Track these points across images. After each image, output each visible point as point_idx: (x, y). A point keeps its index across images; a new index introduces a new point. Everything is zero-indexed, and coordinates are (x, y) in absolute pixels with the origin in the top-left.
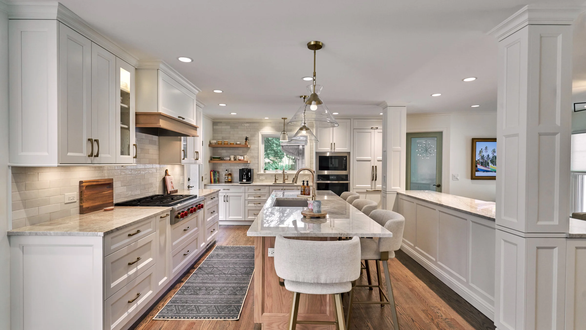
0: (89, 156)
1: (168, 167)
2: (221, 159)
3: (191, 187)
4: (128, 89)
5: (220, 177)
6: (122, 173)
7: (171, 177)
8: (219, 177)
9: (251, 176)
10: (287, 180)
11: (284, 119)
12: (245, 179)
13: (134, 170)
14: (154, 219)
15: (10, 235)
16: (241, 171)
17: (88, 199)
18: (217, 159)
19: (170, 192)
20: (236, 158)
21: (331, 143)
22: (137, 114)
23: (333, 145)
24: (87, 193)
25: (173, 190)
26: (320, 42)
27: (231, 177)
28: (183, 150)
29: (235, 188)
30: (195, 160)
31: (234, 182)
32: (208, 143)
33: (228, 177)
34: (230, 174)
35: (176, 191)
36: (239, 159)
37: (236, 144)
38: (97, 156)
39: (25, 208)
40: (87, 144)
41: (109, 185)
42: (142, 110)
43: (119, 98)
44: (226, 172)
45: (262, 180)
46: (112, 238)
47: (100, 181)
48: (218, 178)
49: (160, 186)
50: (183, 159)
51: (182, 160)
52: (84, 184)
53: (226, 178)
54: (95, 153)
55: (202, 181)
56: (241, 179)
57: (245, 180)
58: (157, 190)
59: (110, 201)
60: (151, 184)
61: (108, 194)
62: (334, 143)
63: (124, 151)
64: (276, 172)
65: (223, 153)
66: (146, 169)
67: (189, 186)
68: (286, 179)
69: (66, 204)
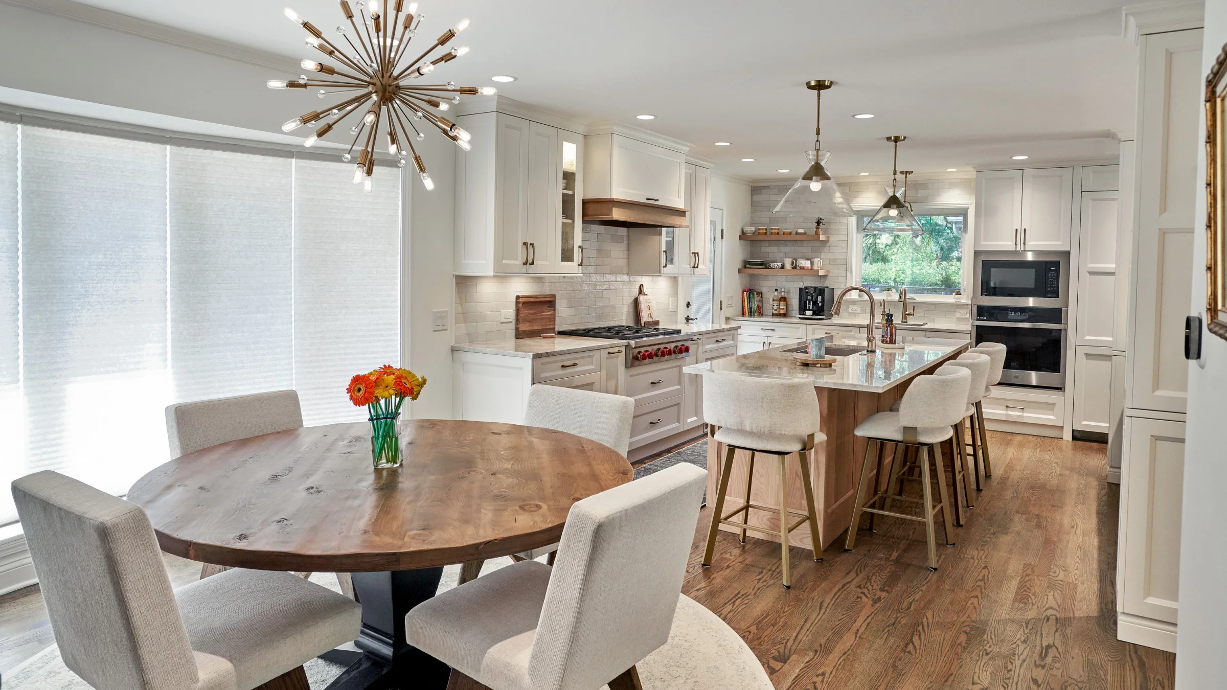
0: (524, 264)
1: (646, 281)
2: (765, 265)
3: (692, 319)
4: (573, 169)
5: (764, 304)
6: (568, 287)
7: (649, 298)
8: (760, 305)
9: (823, 305)
10: (912, 316)
11: (906, 175)
12: (809, 310)
13: (585, 284)
14: (597, 353)
15: (453, 350)
16: (803, 292)
17: (526, 320)
18: (757, 267)
19: (645, 322)
20: (796, 264)
21: (1017, 230)
22: (585, 201)
23: (1021, 234)
24: (524, 312)
25: (650, 320)
26: (825, 81)
27: (787, 305)
28: (664, 251)
29: (792, 328)
30: (692, 268)
31: (791, 317)
32: (739, 233)
33: (778, 305)
34: (783, 299)
35: (657, 323)
36: (802, 265)
37: (797, 233)
38: (532, 263)
39: (465, 323)
40: (522, 248)
41: (550, 303)
42: (592, 195)
43: (561, 183)
44: (776, 293)
45: (854, 314)
46: (542, 364)
47: (539, 297)
48: (758, 307)
49: (628, 312)
50: (664, 267)
51: (662, 268)
52: (521, 300)
53: (775, 308)
54: (530, 261)
55: (721, 309)
56: (802, 309)
57: (811, 312)
58: (624, 318)
59: (551, 327)
60: (613, 307)
61: (549, 316)
62: (1025, 230)
63: (567, 256)
64: (887, 296)
65: (771, 251)
66: (606, 283)
67: (688, 316)
68: (909, 315)
69: (501, 323)
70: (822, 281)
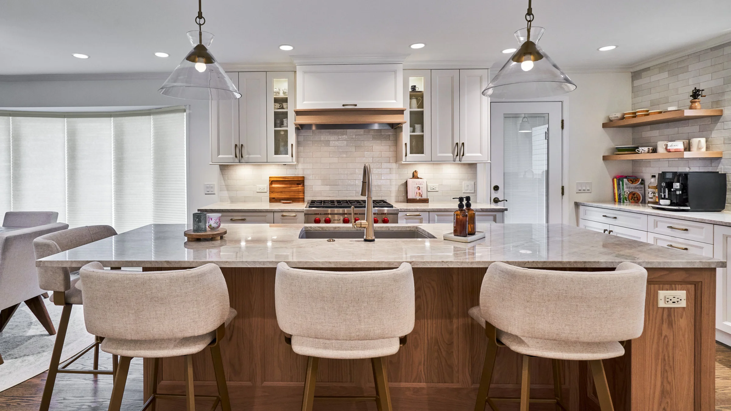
0: (236, 157)
8: (638, 192)
17: (275, 192)
28: (405, 144)
30: (456, 155)
36: (668, 148)
38: (242, 156)
39: (228, 191)
41: (298, 181)
43: (272, 105)
44: (653, 180)
47: (287, 177)
49: (399, 191)
50: (405, 156)
52: (271, 179)
57: (668, 202)
58: (393, 195)
59: (300, 197)
61: (297, 190)
69: (258, 192)
70: (713, 164)
